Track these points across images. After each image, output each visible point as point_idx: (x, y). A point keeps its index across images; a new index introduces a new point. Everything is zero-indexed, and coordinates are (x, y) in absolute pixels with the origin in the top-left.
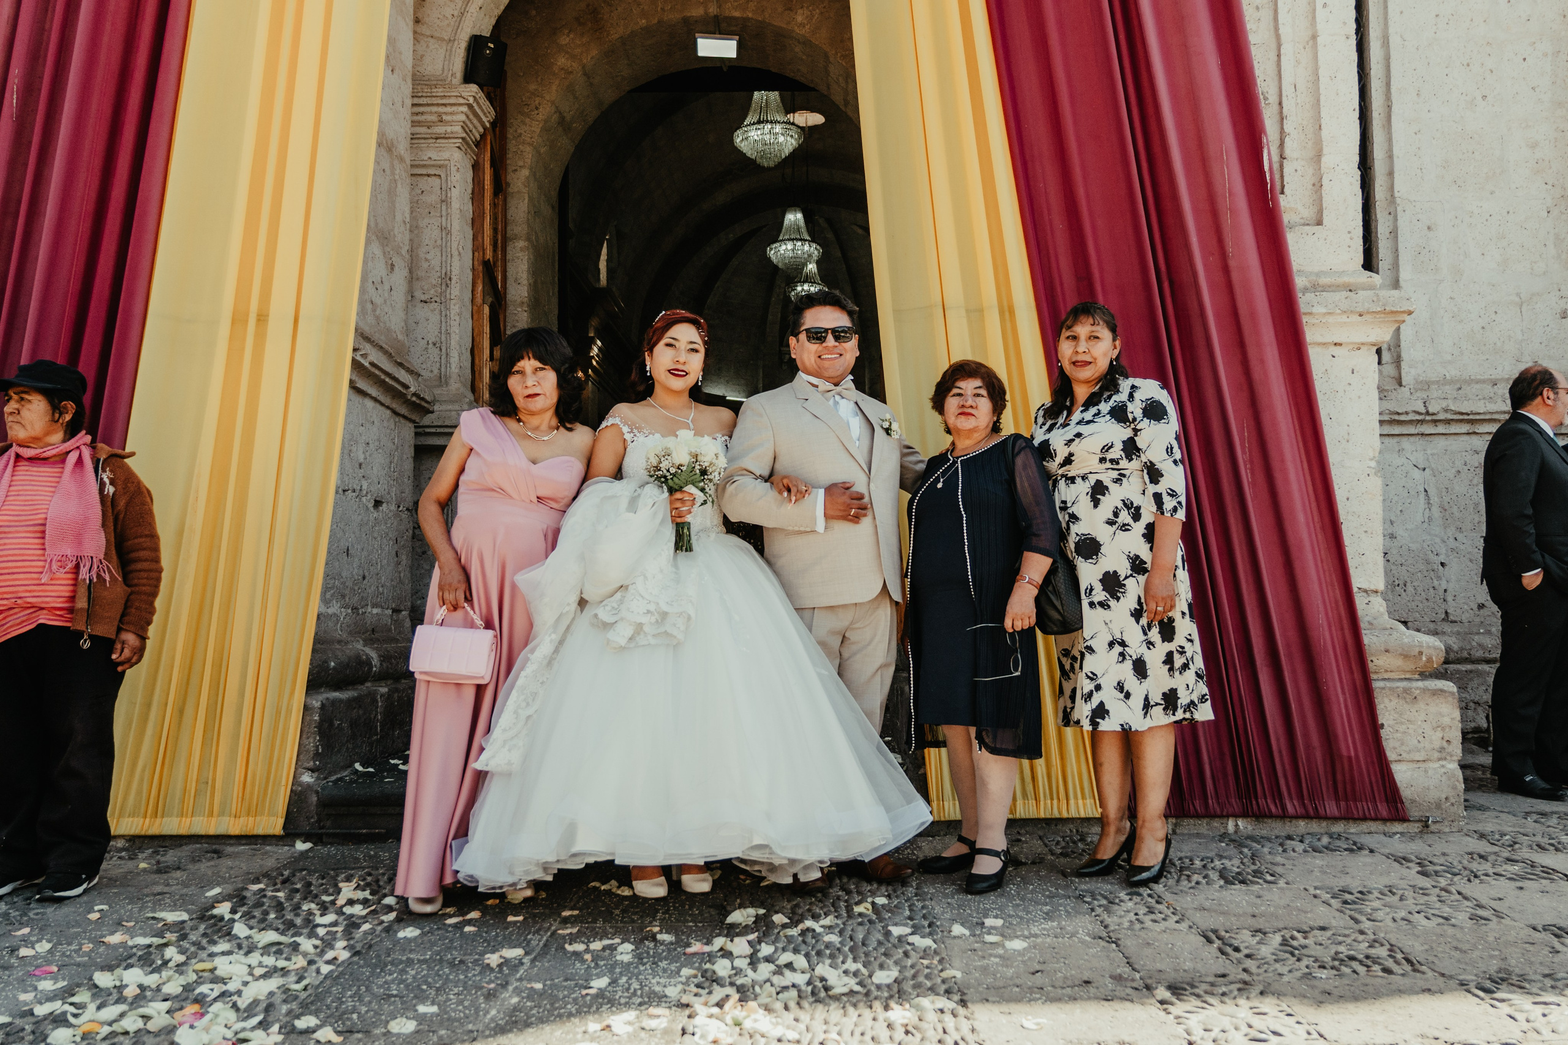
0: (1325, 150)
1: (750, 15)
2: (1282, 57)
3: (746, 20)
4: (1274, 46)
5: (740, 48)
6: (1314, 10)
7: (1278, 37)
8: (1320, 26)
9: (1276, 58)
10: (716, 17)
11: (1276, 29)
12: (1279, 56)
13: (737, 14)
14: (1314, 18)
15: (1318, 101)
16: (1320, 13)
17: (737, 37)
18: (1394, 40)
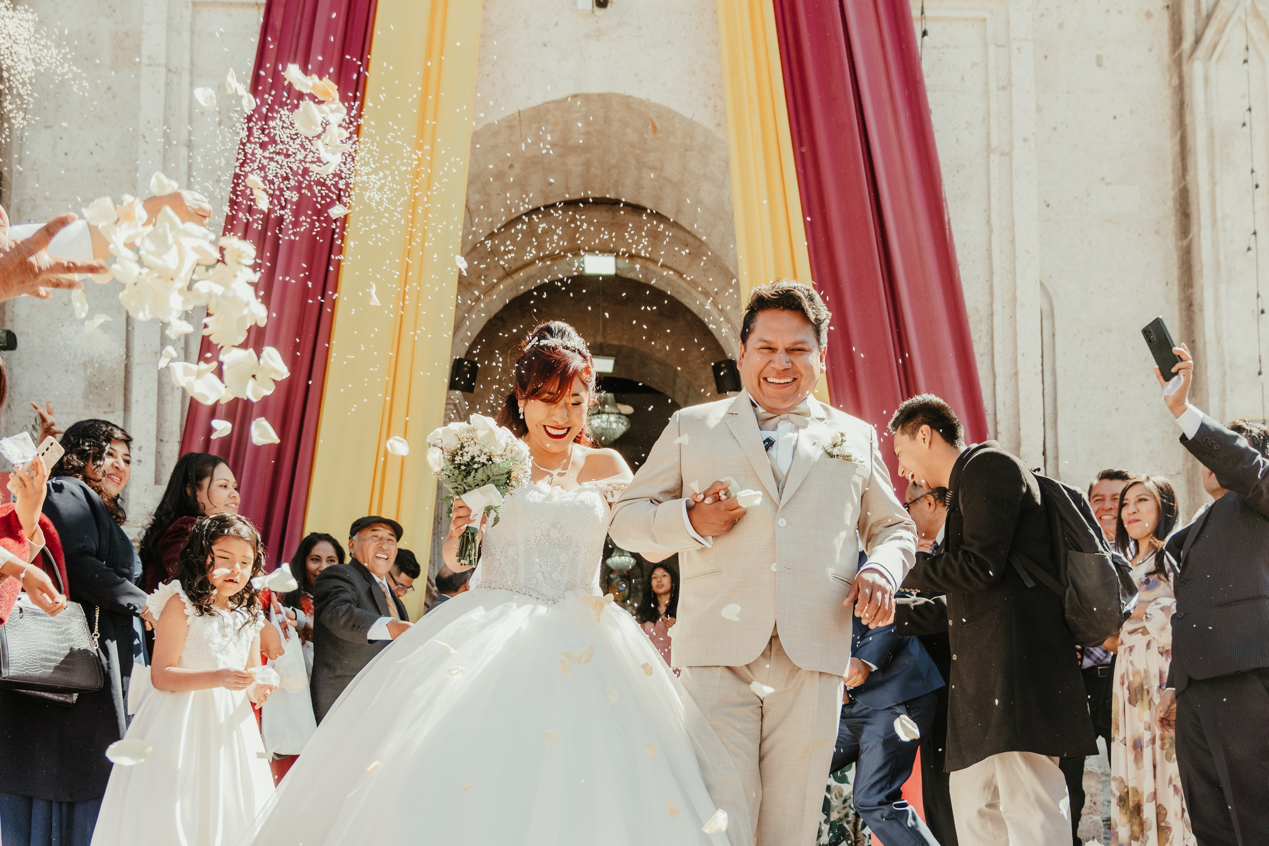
0: (1023, 443)
1: (625, 343)
2: (997, 386)
3: (622, 346)
4: (991, 378)
5: (616, 364)
6: (1016, 358)
7: (994, 373)
8: (1020, 367)
9: (992, 386)
10: (601, 344)
11: (993, 368)
12: (994, 385)
13: (615, 342)
14: (1016, 362)
15: (1018, 413)
16: (1020, 360)
17: (614, 358)
18: (1060, 372)
